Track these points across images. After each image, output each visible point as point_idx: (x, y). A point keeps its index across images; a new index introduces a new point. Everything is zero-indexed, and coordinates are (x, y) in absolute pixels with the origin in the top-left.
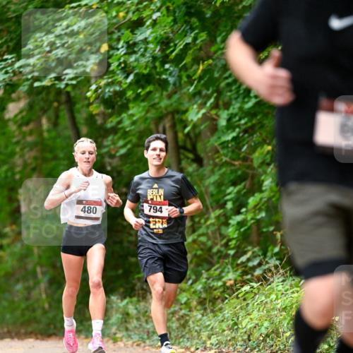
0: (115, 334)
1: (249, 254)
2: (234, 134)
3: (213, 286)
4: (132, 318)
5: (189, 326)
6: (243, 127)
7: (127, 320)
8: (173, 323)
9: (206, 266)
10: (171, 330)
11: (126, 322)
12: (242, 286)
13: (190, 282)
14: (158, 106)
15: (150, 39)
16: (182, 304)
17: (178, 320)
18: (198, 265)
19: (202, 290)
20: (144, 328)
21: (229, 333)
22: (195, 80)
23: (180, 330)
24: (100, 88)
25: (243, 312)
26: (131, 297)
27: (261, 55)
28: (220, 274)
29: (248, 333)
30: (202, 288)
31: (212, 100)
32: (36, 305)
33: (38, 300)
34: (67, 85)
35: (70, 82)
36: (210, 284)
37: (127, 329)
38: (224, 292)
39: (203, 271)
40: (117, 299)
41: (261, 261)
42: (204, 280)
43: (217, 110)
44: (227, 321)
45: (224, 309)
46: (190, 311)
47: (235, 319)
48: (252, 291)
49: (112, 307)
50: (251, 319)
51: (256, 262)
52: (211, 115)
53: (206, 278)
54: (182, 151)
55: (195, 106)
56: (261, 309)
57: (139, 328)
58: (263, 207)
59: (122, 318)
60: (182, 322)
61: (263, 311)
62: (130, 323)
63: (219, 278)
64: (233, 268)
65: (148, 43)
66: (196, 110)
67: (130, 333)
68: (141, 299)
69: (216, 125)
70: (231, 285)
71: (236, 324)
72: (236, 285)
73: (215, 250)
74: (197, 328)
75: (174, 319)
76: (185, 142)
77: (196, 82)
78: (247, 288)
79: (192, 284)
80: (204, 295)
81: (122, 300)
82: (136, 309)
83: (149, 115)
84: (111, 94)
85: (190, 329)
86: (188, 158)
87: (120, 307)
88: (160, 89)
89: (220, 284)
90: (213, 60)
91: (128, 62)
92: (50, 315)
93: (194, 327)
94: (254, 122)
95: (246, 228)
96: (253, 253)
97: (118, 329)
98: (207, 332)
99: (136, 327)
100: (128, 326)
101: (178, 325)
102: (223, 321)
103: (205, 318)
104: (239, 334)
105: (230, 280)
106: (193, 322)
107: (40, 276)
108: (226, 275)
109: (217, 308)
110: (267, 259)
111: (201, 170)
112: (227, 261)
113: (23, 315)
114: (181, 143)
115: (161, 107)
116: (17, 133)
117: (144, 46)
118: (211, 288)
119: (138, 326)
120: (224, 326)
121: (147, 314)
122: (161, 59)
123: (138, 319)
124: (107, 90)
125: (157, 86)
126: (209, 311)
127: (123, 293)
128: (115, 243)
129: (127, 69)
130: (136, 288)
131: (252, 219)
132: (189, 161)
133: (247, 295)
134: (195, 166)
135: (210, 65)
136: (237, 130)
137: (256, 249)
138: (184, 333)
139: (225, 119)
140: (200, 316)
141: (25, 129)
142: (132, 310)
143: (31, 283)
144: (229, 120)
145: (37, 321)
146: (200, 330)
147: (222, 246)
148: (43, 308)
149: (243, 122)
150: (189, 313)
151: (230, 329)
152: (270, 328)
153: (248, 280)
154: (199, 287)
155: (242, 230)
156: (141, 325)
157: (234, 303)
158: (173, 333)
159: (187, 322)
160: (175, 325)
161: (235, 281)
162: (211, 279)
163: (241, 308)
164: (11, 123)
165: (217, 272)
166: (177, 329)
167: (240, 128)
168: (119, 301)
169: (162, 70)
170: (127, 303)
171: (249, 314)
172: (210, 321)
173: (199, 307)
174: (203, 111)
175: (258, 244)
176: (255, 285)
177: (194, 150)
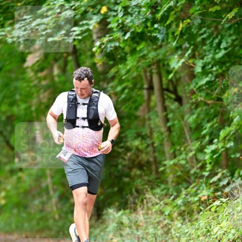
0: (112, 239)
1: (219, 175)
2: (208, 79)
3: (191, 200)
4: (126, 227)
5: (171, 233)
6: (215, 73)
7: (122, 228)
8: (158, 230)
9: (185, 185)
10: (156, 236)
11: (120, 229)
12: (214, 201)
13: (172, 197)
14: (147, 57)
15: (143, 4)
16: (165, 215)
17: (162, 228)
18: (178, 184)
19: (182, 204)
20: (135, 234)
21: (204, 238)
22: (177, 36)
23: (164, 236)
24: (103, 44)
25: (215, 221)
26: (125, 209)
27: (229, 15)
28: (196, 191)
29: (218, 238)
30: (181, 203)
31: (190, 52)
32: (49, 216)
33: (50, 213)
34: (74, 40)
35: (76, 38)
36: (188, 199)
37: (121, 235)
38: (200, 205)
39: (183, 189)
40: (114, 211)
41: (229, 181)
42: (183, 196)
43: (194, 59)
44: (202, 229)
45: (199, 219)
46: (172, 221)
47: (208, 227)
48: (222, 205)
49: (109, 218)
50: (221, 227)
51: (225, 182)
52: (189, 63)
53: (185, 195)
54: (165, 92)
55: (176, 57)
56: (229, 219)
57: (131, 235)
58: (232, 138)
59: (117, 227)
60: (166, 229)
61: (230, 221)
62: (123, 230)
63: (196, 194)
64: (206, 186)
65: (141, 7)
66: (178, 60)
67: (123, 238)
68: (132, 211)
69: (193, 71)
70: (205, 200)
71: (209, 231)
72: (209, 200)
73: (192, 172)
74: (178, 235)
75: (159, 227)
76: (168, 85)
77: (178, 38)
78: (217, 203)
79: (174, 199)
80: (183, 208)
81: (117, 212)
82: (129, 219)
83: (140, 64)
84: (112, 49)
85: (172, 236)
86: (171, 98)
87: (115, 218)
88: (151, 44)
89: (196, 199)
90: (191, 19)
91: (125, 23)
92: (60, 224)
93: (175, 234)
94: (224, 69)
95: (217, 155)
96: (223, 174)
97: (114, 235)
98: (186, 238)
99: (128, 234)
100: (122, 233)
101: (162, 232)
102: (198, 229)
103: (184, 226)
104: (211, 240)
105: (204, 196)
106: (174, 230)
107: (51, 192)
108: (201, 192)
109: (194, 219)
110: (233, 179)
111: (182, 108)
112: (201, 181)
113: (38, 224)
114: (164, 86)
115: (149, 58)
116: (34, 78)
117: (138, 10)
118: (189, 202)
119: (130, 233)
120: (199, 233)
121: (138, 223)
122: (151, 20)
123: (130, 227)
124: (109, 46)
125: (149, 41)
126: (187, 220)
127: (119, 206)
128: (112, 166)
129: (124, 29)
130: (129, 202)
131: (222, 147)
132: (172, 100)
133: (218, 209)
134: (176, 104)
135: (189, 23)
136: (210, 75)
137: (225, 171)
138: (167, 239)
139: (200, 66)
140: (180, 225)
141: (40, 75)
142: (125, 220)
143: (45, 198)
144: (203, 67)
145: (49, 229)
146: (180, 236)
147: (197, 169)
148: (54, 218)
149: (214, 69)
150: (171, 222)
151: (204, 236)
152: (236, 235)
153: (218, 196)
154: (179, 201)
155: (215, 156)
156: (132, 232)
157: (207, 214)
158: (158, 238)
159: (169, 229)
160: (160, 232)
161: (208, 196)
162: (189, 196)
163: (213, 219)
164: (29, 70)
165: (194, 190)
166: (162, 235)
167: (212, 74)
168: (115, 213)
169: (152, 29)
170: (122, 214)
171: (219, 224)
172: (188, 228)
173: (179, 218)
174: (183, 60)
175: (227, 167)
176: (224, 200)
177: (175, 92)
